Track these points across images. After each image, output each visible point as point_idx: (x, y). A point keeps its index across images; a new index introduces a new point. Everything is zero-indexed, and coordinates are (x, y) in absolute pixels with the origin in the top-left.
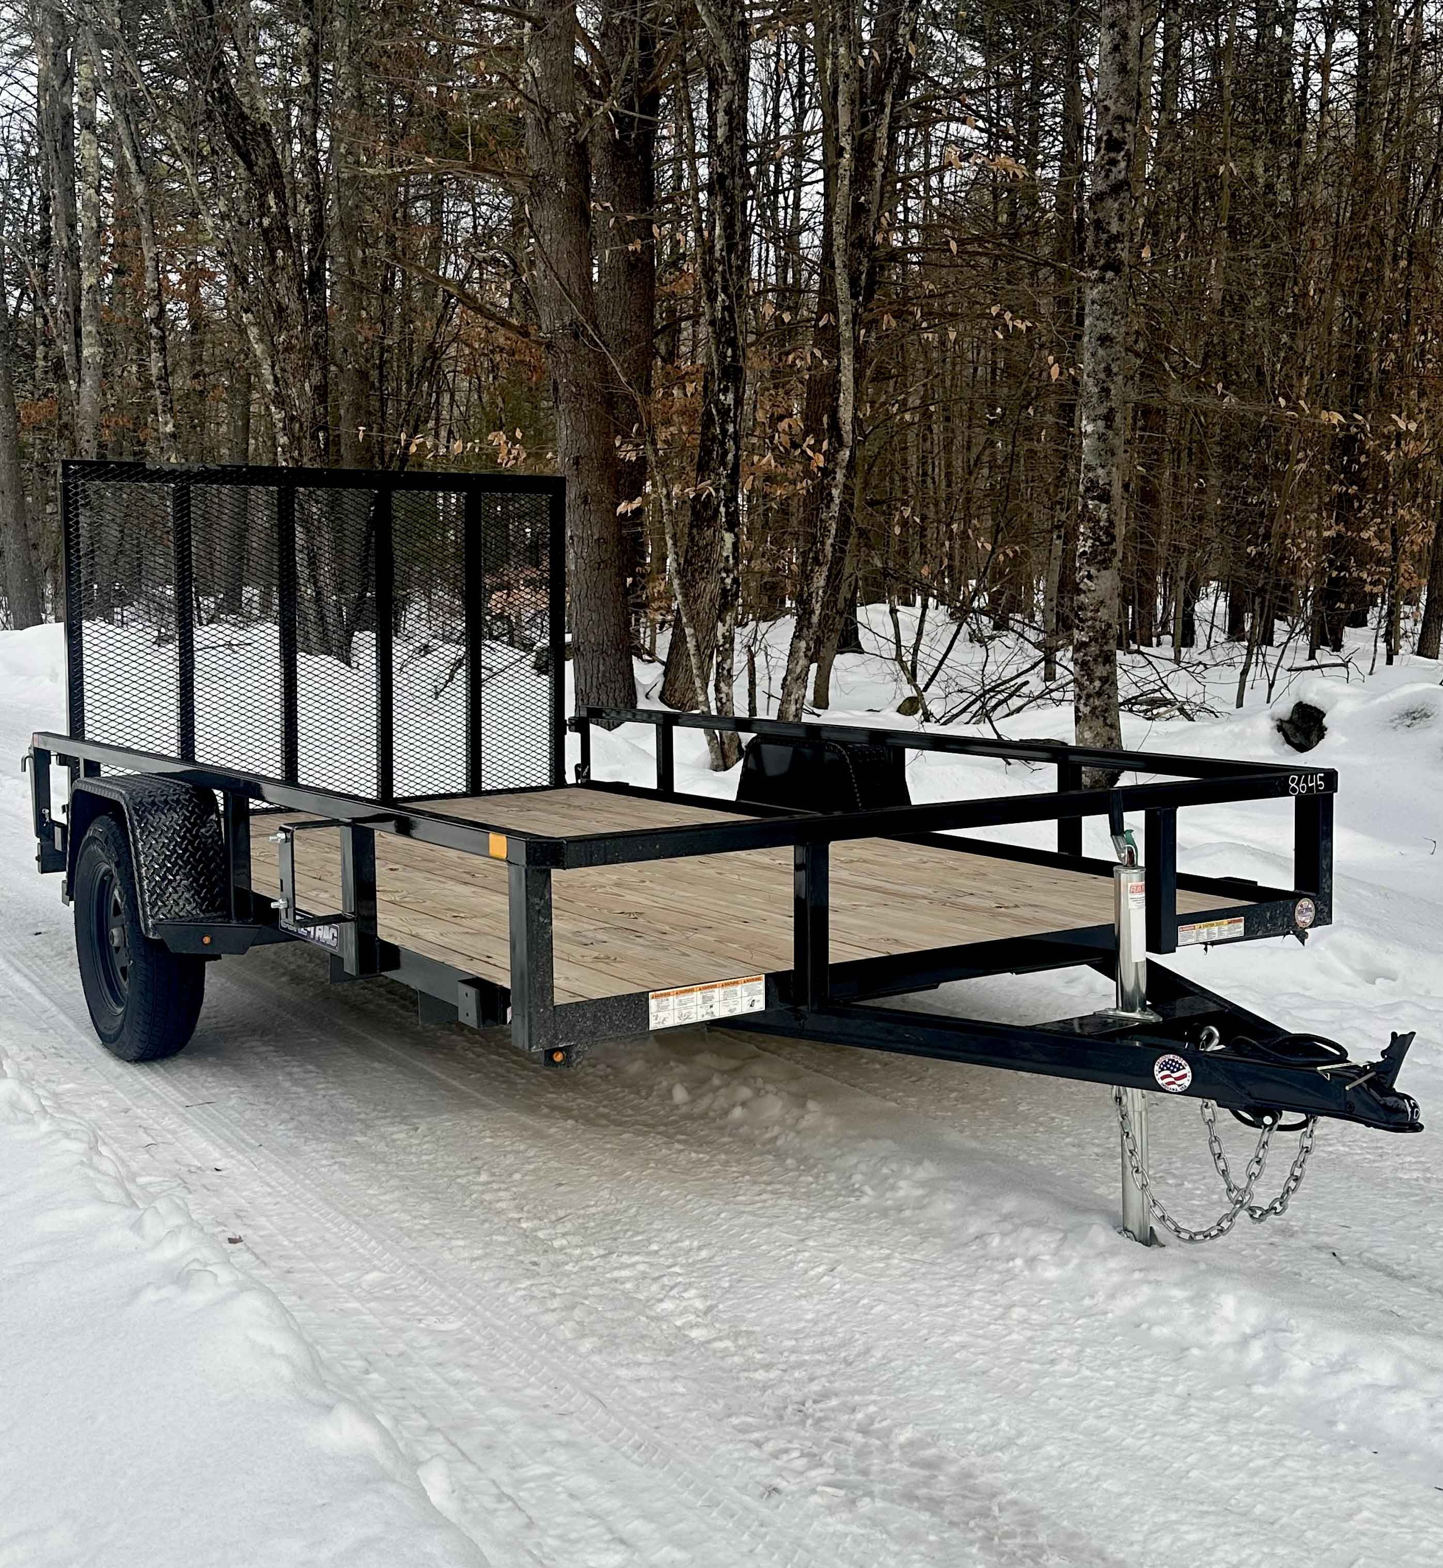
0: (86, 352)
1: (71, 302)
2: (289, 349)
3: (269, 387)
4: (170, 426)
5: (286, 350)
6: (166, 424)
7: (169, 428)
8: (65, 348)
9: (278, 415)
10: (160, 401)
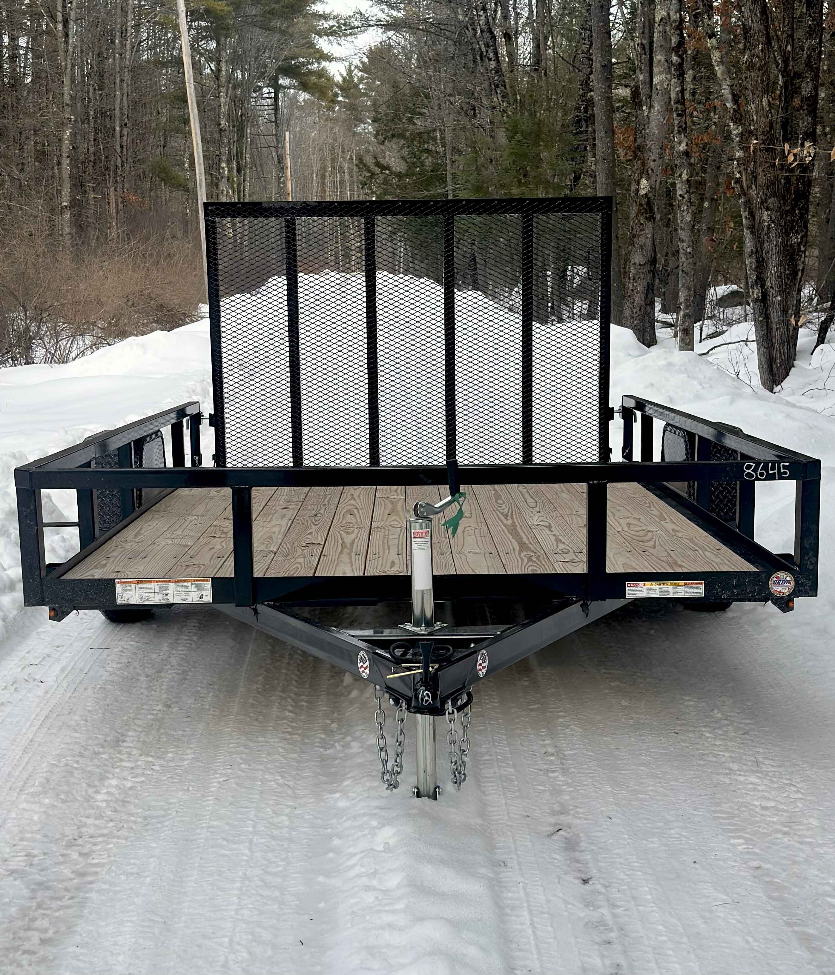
0: (655, 80)
1: (647, 35)
2: (751, 66)
3: (728, 105)
4: (683, 145)
5: (748, 69)
6: (680, 143)
7: (682, 147)
8: (641, 77)
9: (735, 130)
10: (676, 122)
